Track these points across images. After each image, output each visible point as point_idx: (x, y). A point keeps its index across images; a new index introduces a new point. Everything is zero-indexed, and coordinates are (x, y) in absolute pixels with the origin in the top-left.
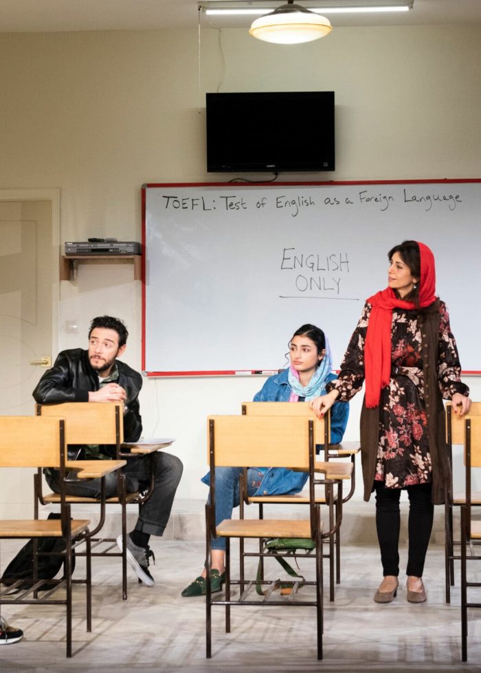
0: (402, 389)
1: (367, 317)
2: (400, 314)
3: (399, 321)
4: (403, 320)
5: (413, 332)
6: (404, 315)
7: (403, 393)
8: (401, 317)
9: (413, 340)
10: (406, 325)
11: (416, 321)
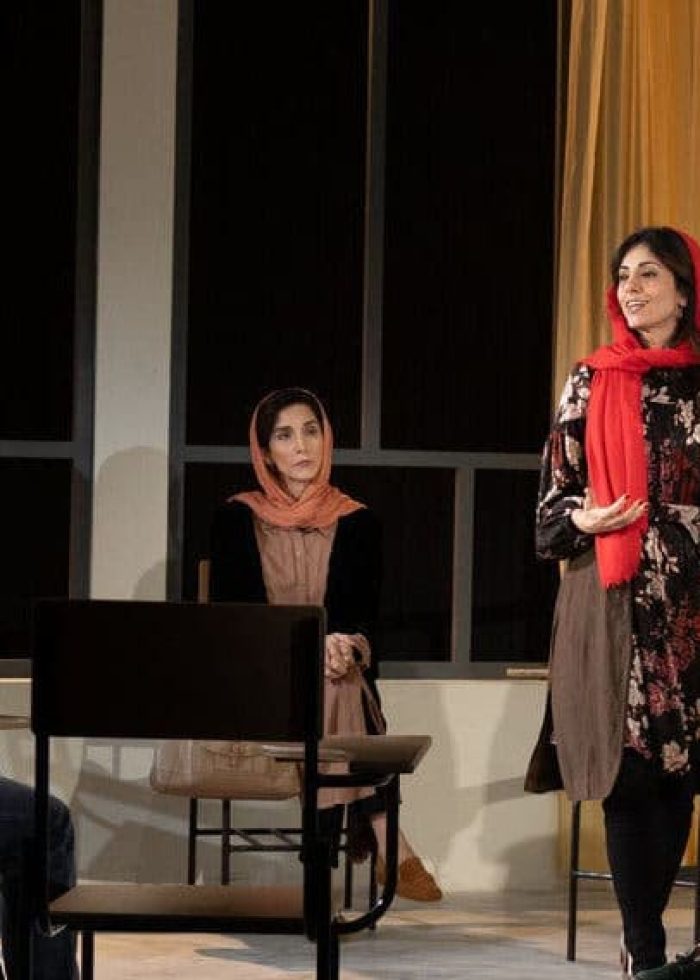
0: (674, 560)
1: (578, 397)
2: (656, 385)
3: (654, 400)
4: (663, 398)
5: (688, 425)
6: (664, 389)
7: (676, 569)
8: (658, 393)
9: (689, 441)
10: (672, 410)
11: (691, 403)
